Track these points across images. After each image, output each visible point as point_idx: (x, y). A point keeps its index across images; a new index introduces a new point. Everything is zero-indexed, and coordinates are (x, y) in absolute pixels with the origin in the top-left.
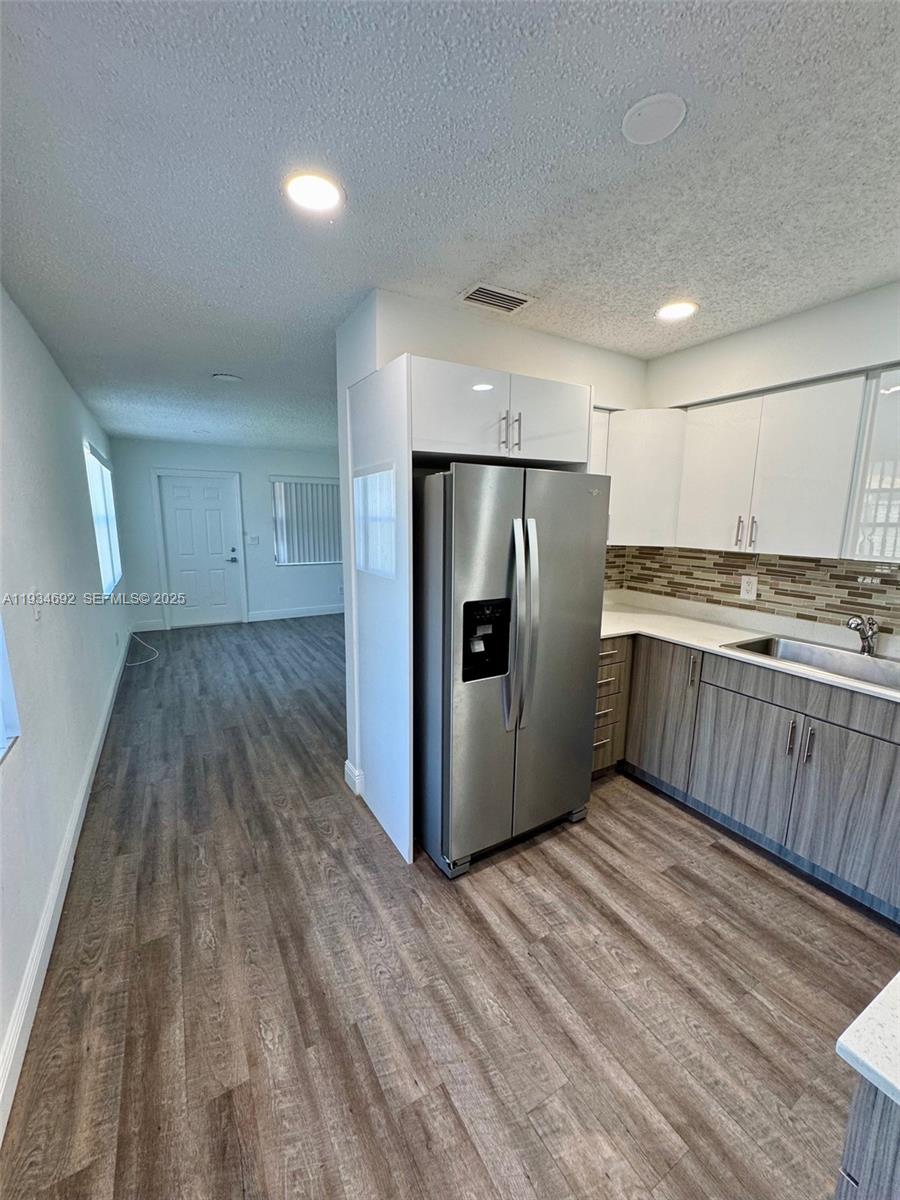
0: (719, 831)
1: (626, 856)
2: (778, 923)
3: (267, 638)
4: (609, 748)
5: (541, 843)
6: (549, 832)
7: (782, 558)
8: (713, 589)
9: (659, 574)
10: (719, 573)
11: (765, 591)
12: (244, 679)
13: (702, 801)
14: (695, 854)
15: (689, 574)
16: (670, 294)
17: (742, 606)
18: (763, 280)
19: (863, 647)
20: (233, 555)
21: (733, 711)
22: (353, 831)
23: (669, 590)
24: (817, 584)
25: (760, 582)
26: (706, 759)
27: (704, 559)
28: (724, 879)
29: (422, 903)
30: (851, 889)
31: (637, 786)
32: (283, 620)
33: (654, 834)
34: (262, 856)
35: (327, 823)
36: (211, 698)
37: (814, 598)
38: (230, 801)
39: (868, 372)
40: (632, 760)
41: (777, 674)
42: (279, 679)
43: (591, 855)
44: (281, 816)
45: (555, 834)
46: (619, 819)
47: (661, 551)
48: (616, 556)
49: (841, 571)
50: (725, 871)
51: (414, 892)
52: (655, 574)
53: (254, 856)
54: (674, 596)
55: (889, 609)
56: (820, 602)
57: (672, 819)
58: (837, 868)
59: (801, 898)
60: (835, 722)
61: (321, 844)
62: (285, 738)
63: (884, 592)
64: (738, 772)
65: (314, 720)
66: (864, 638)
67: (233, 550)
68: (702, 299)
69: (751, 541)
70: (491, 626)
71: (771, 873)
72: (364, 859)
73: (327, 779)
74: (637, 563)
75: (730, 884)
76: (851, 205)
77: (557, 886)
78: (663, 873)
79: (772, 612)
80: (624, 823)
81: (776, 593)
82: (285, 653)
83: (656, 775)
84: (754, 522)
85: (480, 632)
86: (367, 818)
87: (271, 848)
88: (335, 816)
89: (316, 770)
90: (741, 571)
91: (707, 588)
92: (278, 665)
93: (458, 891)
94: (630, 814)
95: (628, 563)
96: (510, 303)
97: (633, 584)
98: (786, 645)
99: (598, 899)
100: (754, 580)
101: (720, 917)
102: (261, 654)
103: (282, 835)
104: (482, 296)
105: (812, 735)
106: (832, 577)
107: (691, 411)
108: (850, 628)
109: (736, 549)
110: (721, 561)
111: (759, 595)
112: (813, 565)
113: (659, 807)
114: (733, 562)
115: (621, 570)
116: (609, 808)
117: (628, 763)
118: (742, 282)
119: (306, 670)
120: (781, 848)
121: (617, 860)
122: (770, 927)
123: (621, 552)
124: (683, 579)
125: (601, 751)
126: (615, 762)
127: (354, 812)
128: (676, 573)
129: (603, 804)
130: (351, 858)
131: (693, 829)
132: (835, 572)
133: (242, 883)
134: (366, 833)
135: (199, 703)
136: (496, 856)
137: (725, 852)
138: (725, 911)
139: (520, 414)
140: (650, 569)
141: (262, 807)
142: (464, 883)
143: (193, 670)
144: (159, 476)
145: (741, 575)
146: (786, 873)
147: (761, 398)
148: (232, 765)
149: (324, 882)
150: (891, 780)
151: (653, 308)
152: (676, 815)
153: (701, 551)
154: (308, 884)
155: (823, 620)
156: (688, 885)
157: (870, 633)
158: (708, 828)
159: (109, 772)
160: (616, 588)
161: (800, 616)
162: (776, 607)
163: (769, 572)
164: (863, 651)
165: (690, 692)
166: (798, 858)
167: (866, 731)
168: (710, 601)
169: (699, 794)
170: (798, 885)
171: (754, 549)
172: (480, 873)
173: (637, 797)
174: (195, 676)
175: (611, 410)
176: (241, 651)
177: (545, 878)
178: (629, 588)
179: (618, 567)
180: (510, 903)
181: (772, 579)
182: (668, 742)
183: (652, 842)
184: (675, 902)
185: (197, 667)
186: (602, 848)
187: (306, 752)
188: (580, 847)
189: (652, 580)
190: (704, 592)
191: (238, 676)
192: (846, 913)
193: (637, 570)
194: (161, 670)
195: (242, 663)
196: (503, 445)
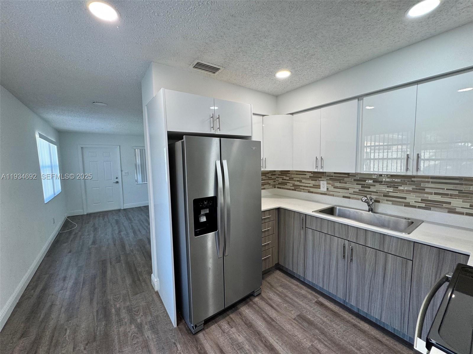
0: (318, 294)
1: (278, 311)
2: (345, 341)
3: (130, 216)
4: (271, 259)
5: (239, 309)
6: (244, 302)
7: (335, 173)
8: (310, 187)
9: (289, 182)
10: (312, 180)
11: (329, 187)
12: (115, 236)
13: (311, 281)
14: (308, 308)
15: (300, 181)
16: (279, 67)
17: (321, 194)
18: (314, 61)
19: (369, 209)
20: (117, 180)
21: (319, 239)
22: (150, 312)
23: (293, 188)
24: (350, 183)
25: (328, 183)
26: (311, 262)
27: (306, 175)
28: (321, 319)
29: (178, 349)
30: (374, 319)
31: (284, 275)
32: (140, 207)
33: (291, 299)
34: (100, 331)
35: (138, 308)
36: (96, 246)
37: (348, 189)
38: (91, 300)
39: (359, 98)
40: (281, 263)
41: (335, 223)
42: (131, 235)
43: (262, 312)
44: (115, 306)
45: (247, 303)
46: (275, 292)
47: (289, 172)
48: (272, 175)
49: (358, 177)
50: (321, 315)
51: (175, 343)
52: (288, 181)
53: (96, 332)
54: (295, 190)
55: (377, 192)
56: (351, 191)
57: (298, 290)
58: (368, 310)
59: (355, 326)
60: (360, 244)
61: (132, 320)
62: (128, 263)
63: (375, 186)
64: (324, 267)
65: (143, 253)
66: (369, 205)
67: (117, 178)
68: (292, 69)
69: (322, 167)
70: (208, 209)
71: (341, 313)
72: (153, 327)
73: (143, 284)
74: (280, 177)
75: (324, 322)
76: (342, 27)
77: (245, 332)
78: (294, 319)
79: (333, 195)
80: (278, 295)
81: (334, 188)
82: (137, 222)
83: (291, 270)
84: (322, 159)
85: (203, 212)
86: (158, 303)
87: (106, 325)
88: (143, 304)
89: (139, 280)
90: (320, 179)
91: (307, 187)
92: (132, 228)
93: (197, 340)
94: (280, 289)
95: (277, 177)
96: (214, 70)
97: (279, 186)
98: (339, 210)
99: (264, 337)
100: (325, 182)
101: (319, 340)
102: (126, 223)
103: (114, 317)
104: (199, 66)
105: (352, 249)
106: (355, 180)
107: (295, 116)
108: (363, 201)
109: (316, 170)
110: (312, 175)
111: (327, 189)
112: (347, 176)
113: (293, 284)
114: (317, 176)
115: (274, 180)
116: (271, 287)
117: (280, 265)
118: (306, 62)
119: (145, 229)
120: (344, 301)
121: (273, 314)
122: (341, 343)
123: (274, 173)
124: (297, 183)
125: (268, 260)
126: (274, 265)
127: (153, 300)
128: (295, 181)
129: (269, 285)
130: (146, 327)
131: (308, 294)
132: (355, 178)
133: (85, 349)
134: (156, 312)
135: (89, 249)
136: (218, 318)
137: (321, 305)
138: (322, 337)
139: (219, 115)
140: (285, 180)
141: (107, 302)
142: (201, 335)
143: (92, 232)
144: (82, 148)
145: (320, 181)
146: (347, 313)
147: (320, 109)
148: (97, 280)
149: (129, 343)
150: (385, 269)
151: (273, 73)
152: (301, 288)
153: (304, 172)
154: (120, 345)
155: (353, 198)
156: (305, 324)
157: (371, 203)
158: (314, 293)
159: (32, 289)
160: (272, 188)
161: (344, 197)
162: (335, 194)
163: (331, 179)
164: (369, 211)
165: (302, 232)
166: (352, 306)
167: (373, 247)
168: (309, 192)
169: (309, 278)
170: (353, 319)
171: (323, 170)
172: (209, 329)
173: (284, 280)
174: (92, 236)
175: (263, 116)
176: (117, 222)
177: (240, 328)
178: (278, 188)
179: (273, 179)
180: (221, 345)
181: (332, 182)
182: (295, 255)
183: (290, 303)
184: (299, 335)
185: (94, 231)
186: (267, 308)
187: (136, 270)
188: (257, 309)
189: (287, 184)
190: (306, 188)
191: (112, 234)
192: (374, 332)
193: (280, 180)
194: (76, 234)
195: (116, 228)
196: (212, 129)
